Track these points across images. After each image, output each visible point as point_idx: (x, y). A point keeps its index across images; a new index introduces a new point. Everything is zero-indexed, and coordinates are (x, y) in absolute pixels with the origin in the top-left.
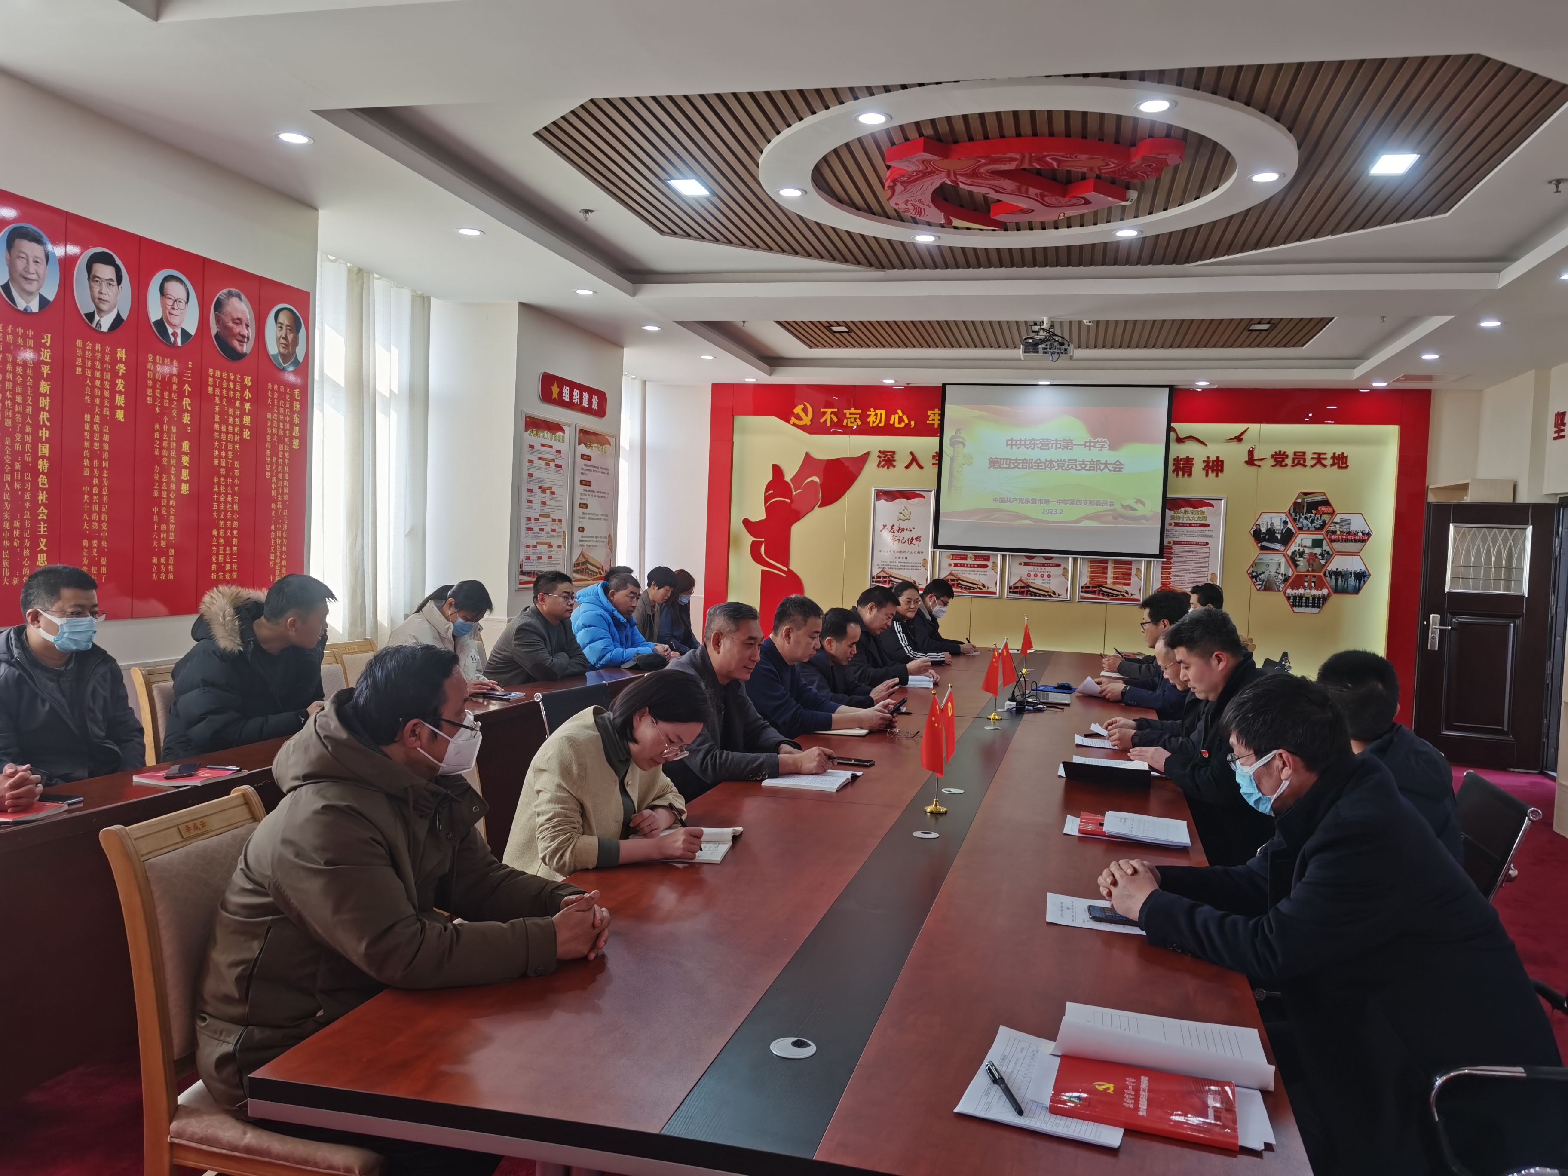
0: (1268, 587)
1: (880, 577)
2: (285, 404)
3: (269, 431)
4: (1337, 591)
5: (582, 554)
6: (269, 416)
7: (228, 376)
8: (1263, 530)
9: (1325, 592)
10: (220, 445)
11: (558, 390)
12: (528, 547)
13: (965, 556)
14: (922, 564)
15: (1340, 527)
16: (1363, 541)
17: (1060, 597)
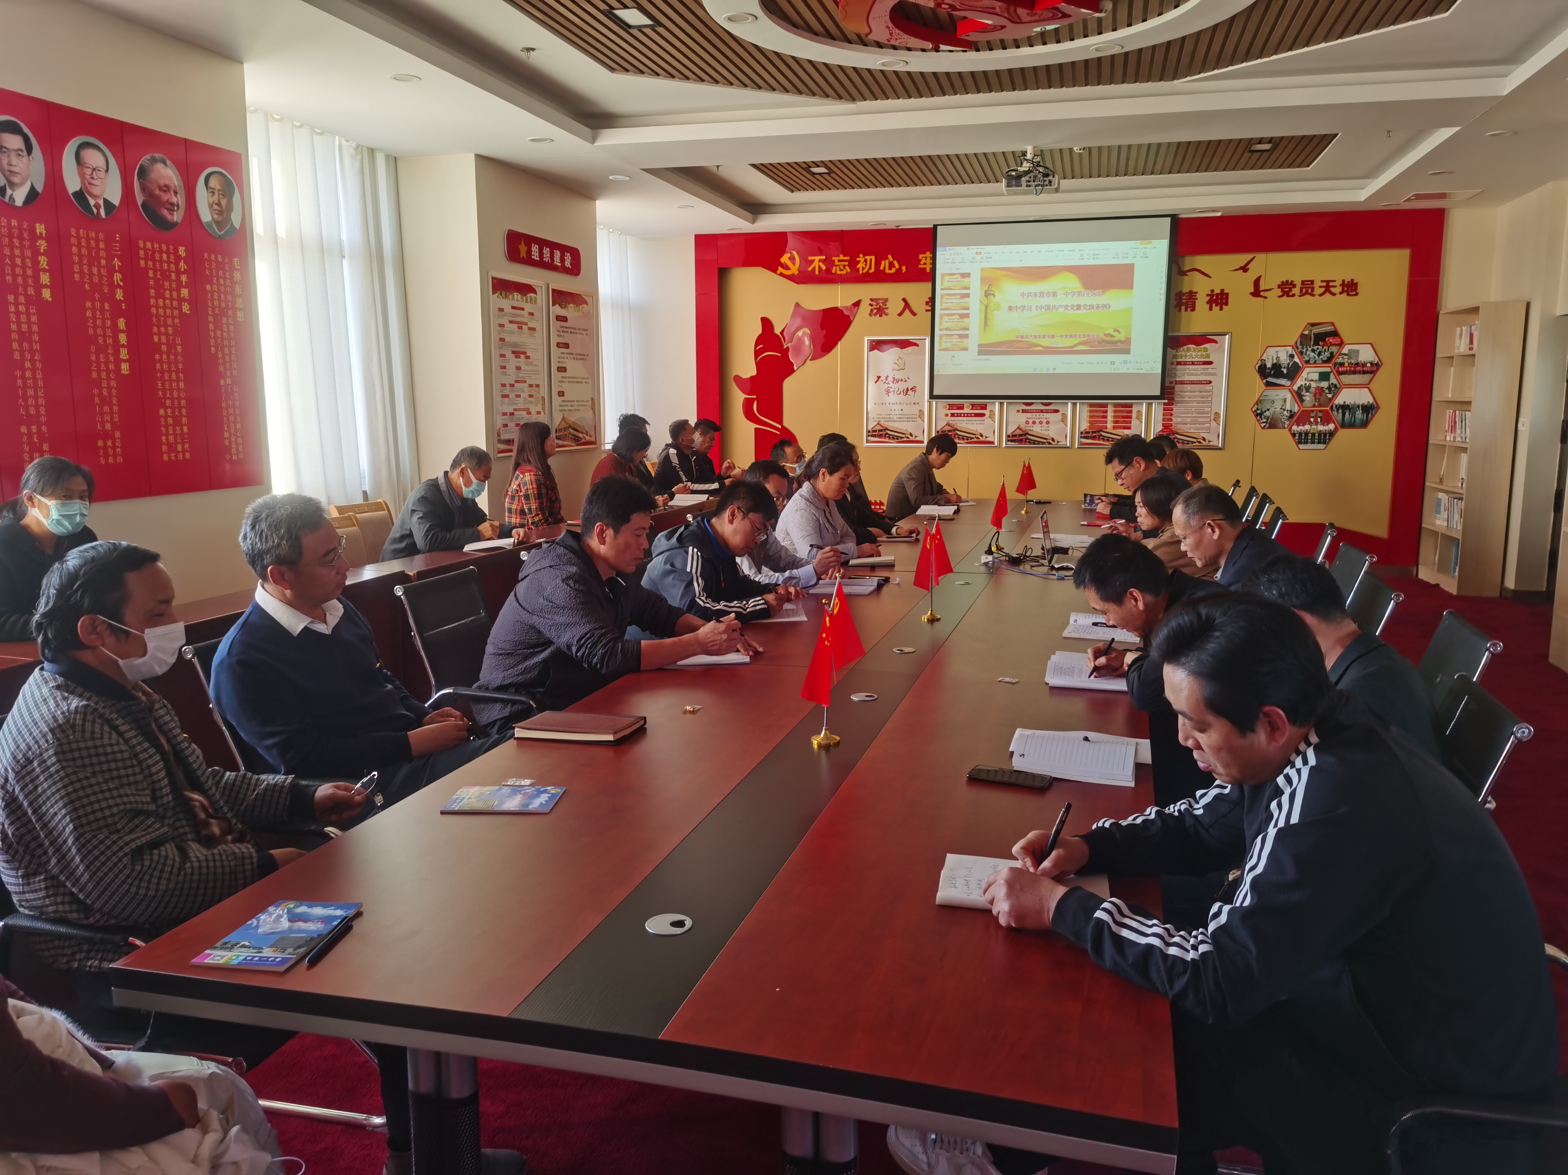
0: (1273, 424)
1: (875, 431)
2: (224, 274)
3: (210, 304)
4: (1343, 425)
5: (563, 419)
6: (208, 287)
7: (160, 247)
8: (1269, 365)
9: (1331, 427)
10: (158, 321)
11: (526, 248)
12: (504, 414)
13: (962, 406)
14: (918, 415)
15: (1348, 359)
16: (1372, 372)
17: (1059, 443)
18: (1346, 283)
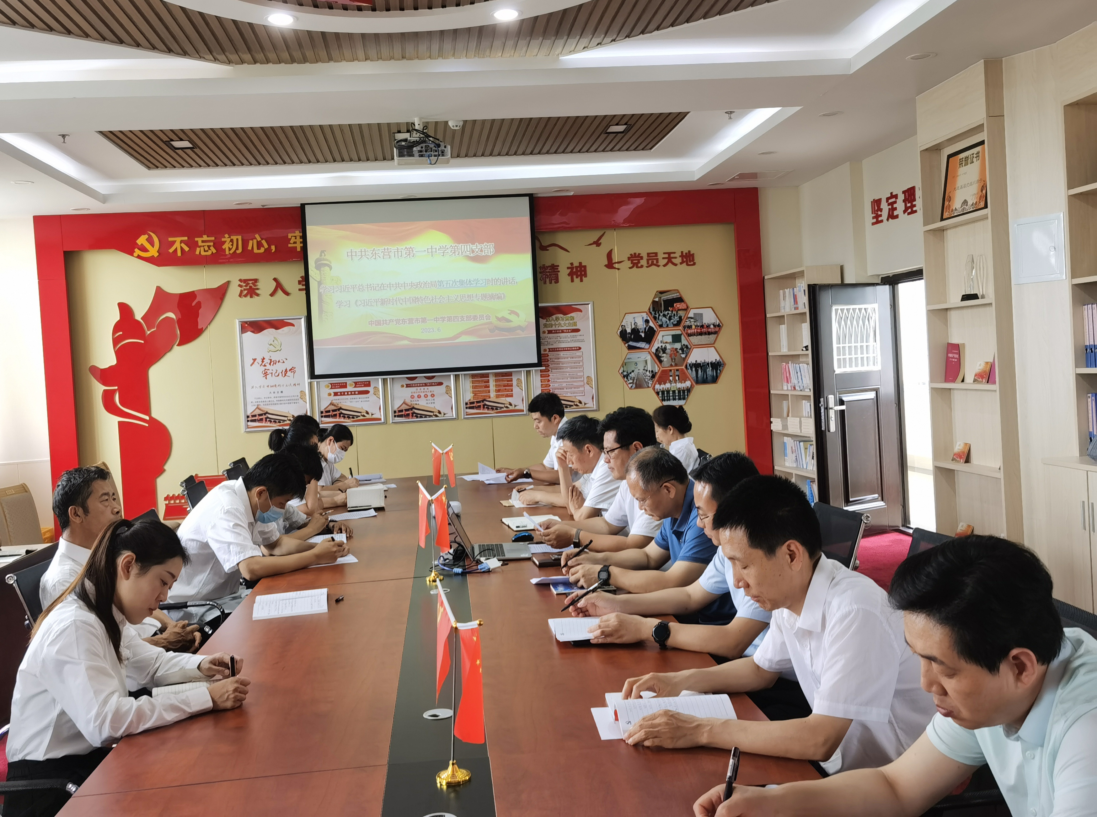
1: (254, 416)
4: (699, 381)
8: (629, 330)
13: (345, 384)
14: (299, 396)
15: (695, 322)
16: (715, 333)
17: (445, 415)
18: (684, 254)
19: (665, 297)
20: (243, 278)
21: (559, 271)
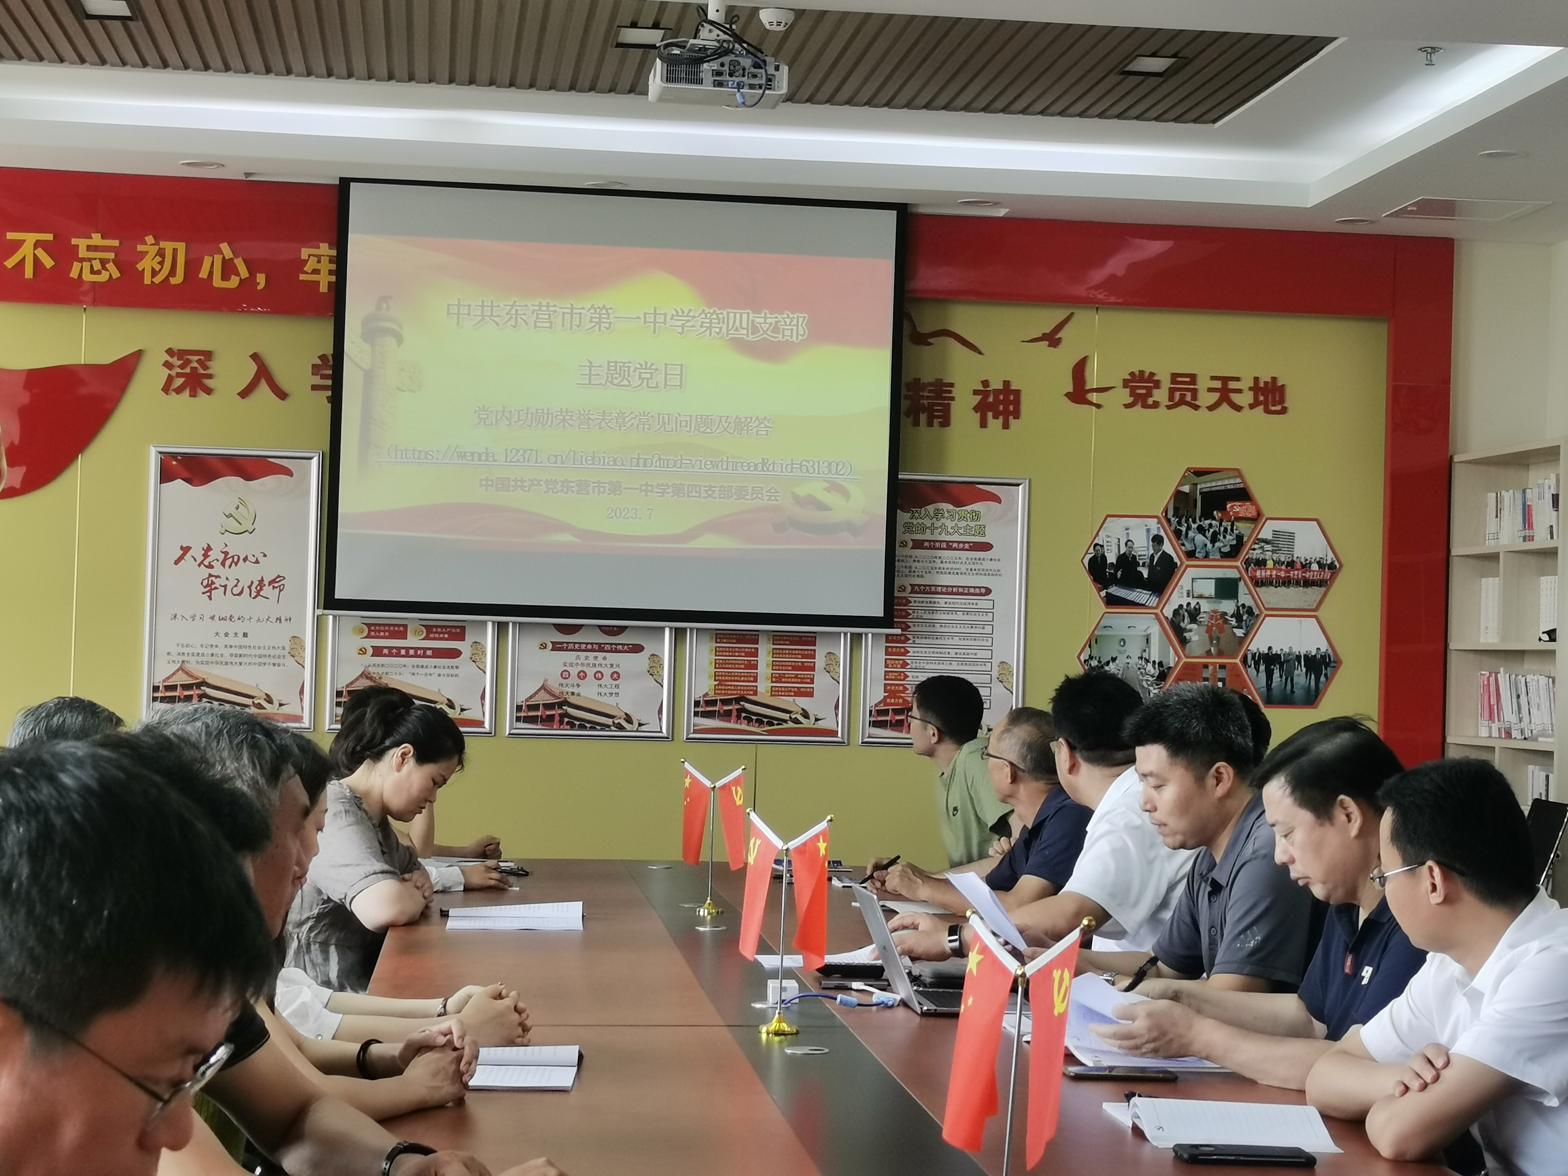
1: (174, 688)
8: (1111, 558)
13: (402, 629)
14: (287, 649)
15: (1273, 551)
16: (1321, 583)
17: (643, 728)
18: (1262, 384)
19: (1206, 484)
20: (178, 346)
21: (953, 399)
